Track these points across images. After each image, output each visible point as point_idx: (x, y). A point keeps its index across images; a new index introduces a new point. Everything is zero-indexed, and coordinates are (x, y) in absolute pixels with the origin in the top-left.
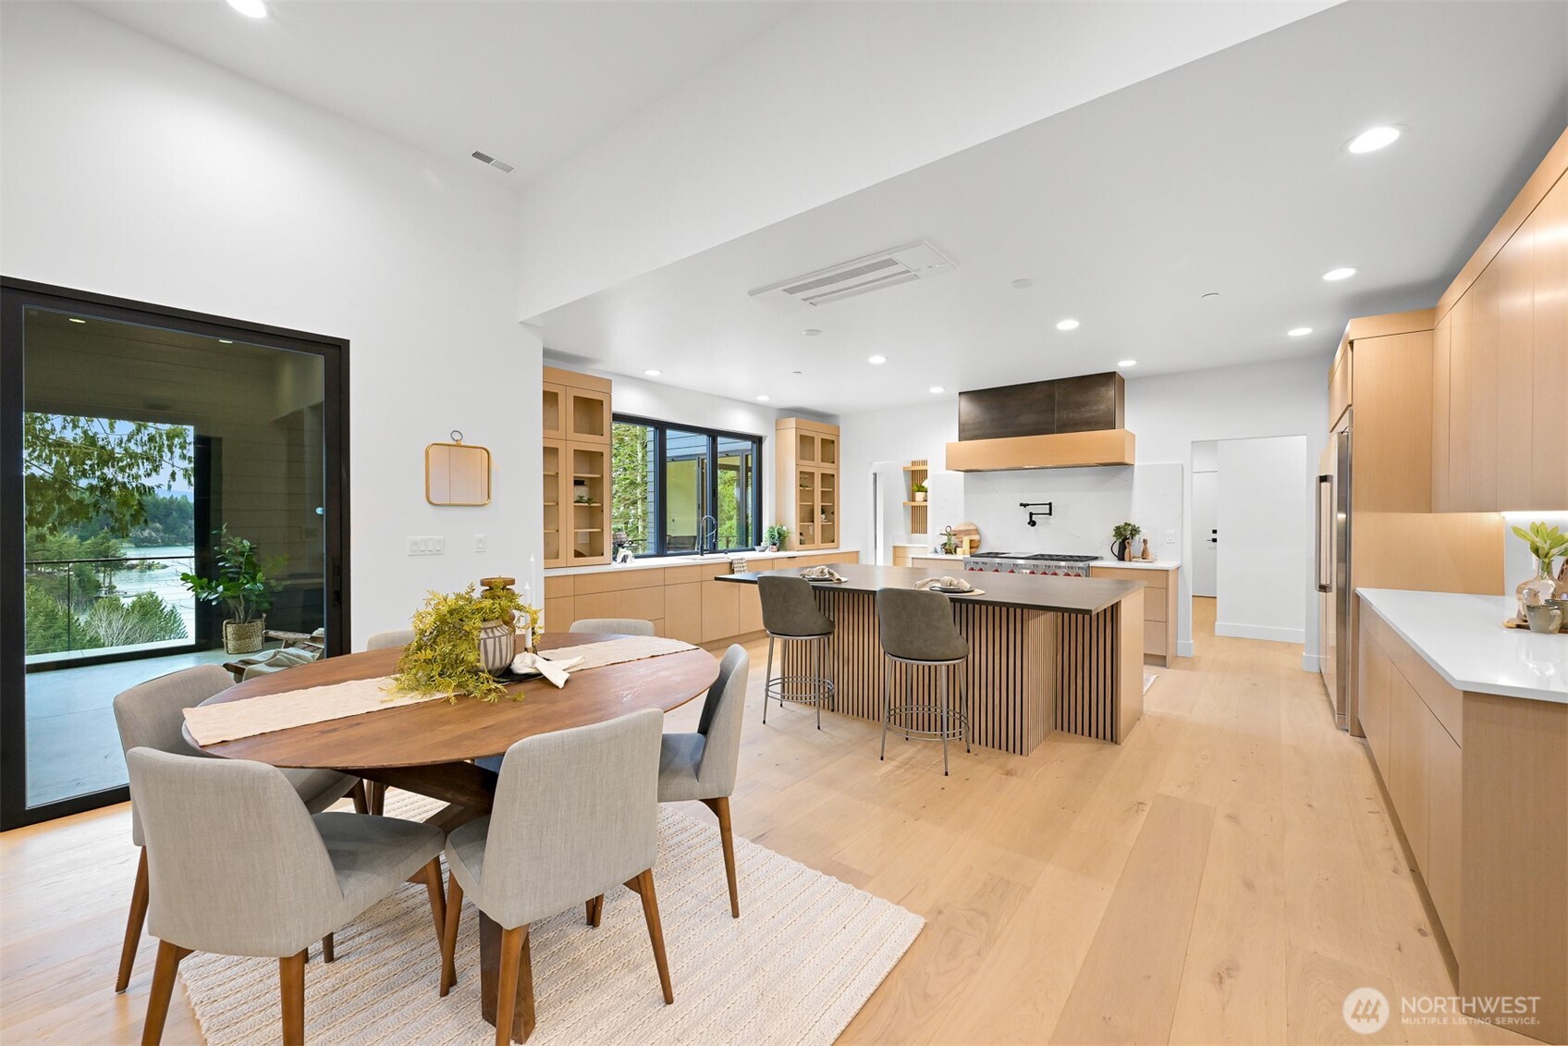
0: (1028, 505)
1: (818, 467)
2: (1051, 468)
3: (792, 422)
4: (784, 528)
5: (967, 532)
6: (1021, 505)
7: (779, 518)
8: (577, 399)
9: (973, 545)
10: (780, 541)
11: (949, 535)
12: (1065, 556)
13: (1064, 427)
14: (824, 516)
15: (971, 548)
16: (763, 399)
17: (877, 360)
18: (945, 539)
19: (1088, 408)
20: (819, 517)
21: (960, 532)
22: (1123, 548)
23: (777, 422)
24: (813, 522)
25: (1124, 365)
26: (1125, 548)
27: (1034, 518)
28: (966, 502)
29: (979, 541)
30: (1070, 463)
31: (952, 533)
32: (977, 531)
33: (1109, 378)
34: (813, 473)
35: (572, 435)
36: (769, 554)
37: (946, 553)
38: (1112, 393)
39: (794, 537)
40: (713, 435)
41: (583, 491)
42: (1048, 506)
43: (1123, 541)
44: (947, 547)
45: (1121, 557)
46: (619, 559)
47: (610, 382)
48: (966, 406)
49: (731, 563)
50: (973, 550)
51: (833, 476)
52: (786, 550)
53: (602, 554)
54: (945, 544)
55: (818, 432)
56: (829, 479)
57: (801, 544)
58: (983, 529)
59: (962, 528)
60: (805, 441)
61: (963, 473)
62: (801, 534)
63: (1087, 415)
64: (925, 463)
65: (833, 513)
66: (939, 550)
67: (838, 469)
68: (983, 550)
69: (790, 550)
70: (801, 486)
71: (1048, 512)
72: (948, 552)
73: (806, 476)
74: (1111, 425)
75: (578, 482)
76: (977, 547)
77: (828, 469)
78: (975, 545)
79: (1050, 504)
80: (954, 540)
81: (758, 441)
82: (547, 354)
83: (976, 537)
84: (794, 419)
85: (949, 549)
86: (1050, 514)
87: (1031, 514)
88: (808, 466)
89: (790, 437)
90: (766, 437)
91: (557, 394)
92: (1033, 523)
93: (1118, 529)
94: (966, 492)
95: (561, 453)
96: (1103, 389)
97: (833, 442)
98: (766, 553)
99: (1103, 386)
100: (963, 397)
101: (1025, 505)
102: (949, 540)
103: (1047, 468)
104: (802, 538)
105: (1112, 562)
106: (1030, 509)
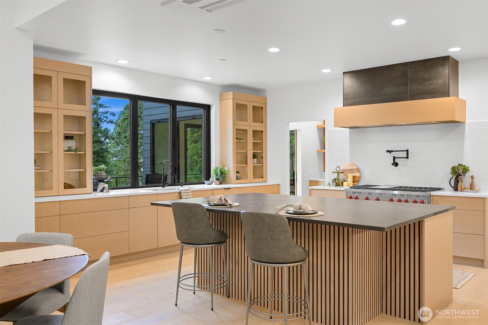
0: (392, 151)
1: (250, 126)
2: (405, 125)
3: (230, 95)
4: (226, 168)
5: (351, 171)
6: (388, 151)
7: (223, 162)
8: (65, 80)
9: (355, 180)
10: (222, 177)
11: (338, 173)
12: (416, 188)
13: (414, 96)
14: (255, 160)
15: (354, 182)
16: (207, 79)
17: (274, 50)
18: (335, 176)
19: (431, 82)
20: (251, 161)
21: (347, 170)
22: (457, 182)
23: (221, 95)
24: (247, 164)
25: (453, 51)
26: (458, 182)
27: (397, 160)
28: (350, 149)
29: (360, 177)
30: (419, 122)
31: (340, 171)
32: (358, 170)
33: (445, 60)
34: (247, 130)
35: (62, 105)
36: (214, 186)
37: (336, 185)
38: (447, 71)
39: (232, 175)
40: (174, 104)
41: (72, 144)
42: (406, 152)
43: (457, 177)
44: (337, 181)
45: (456, 189)
46: (99, 190)
47: (90, 68)
48: (349, 81)
49: (180, 193)
50: (355, 183)
51: (262, 132)
52: (227, 183)
53: (86, 187)
54: (335, 179)
55: (251, 102)
56: (258, 134)
57: (237, 179)
58: (362, 168)
59: (348, 168)
60: (240, 108)
61: (349, 129)
62: (238, 172)
63: (430, 87)
65: (262, 158)
66: (331, 183)
67: (266, 127)
68: (362, 183)
69: (229, 184)
70: (237, 139)
71: (406, 156)
72: (337, 185)
73: (241, 132)
74: (446, 94)
75: (67, 137)
76: (358, 181)
77: (258, 127)
78: (356, 180)
79: (407, 151)
80: (341, 176)
81: (207, 108)
82: (36, 48)
83: (357, 174)
84: (232, 92)
85: (338, 183)
86: (407, 158)
87: (394, 158)
88: (243, 125)
89: (229, 104)
90: (213, 105)
91: (51, 77)
92: (396, 164)
93: (454, 168)
94: (351, 142)
95: (54, 117)
96: (441, 68)
97: (262, 108)
98: (212, 185)
99: (441, 66)
100: (346, 75)
101: (390, 152)
102: (338, 176)
103: (402, 125)
104: (238, 175)
105: (449, 192)
106: (394, 154)
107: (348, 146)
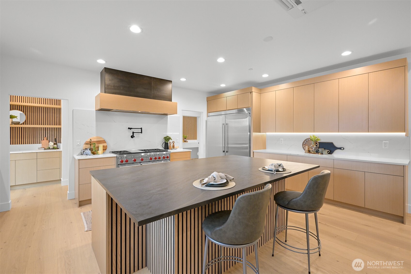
0: (132, 128)
5: (100, 142)
6: (129, 128)
11: (90, 144)
13: (155, 97)
15: (103, 150)
21: (96, 142)
28: (97, 126)
29: (107, 146)
32: (105, 142)
33: (170, 82)
38: (171, 88)
48: (109, 75)
58: (107, 140)
59: (95, 140)
63: (163, 94)
64: (58, 102)
71: (141, 132)
74: (171, 100)
78: (105, 148)
79: (141, 128)
83: (105, 144)
86: (141, 133)
87: (133, 133)
92: (133, 136)
94: (97, 120)
99: (168, 85)
100: (107, 70)
102: (90, 146)
106: (133, 130)
107: (95, 123)
